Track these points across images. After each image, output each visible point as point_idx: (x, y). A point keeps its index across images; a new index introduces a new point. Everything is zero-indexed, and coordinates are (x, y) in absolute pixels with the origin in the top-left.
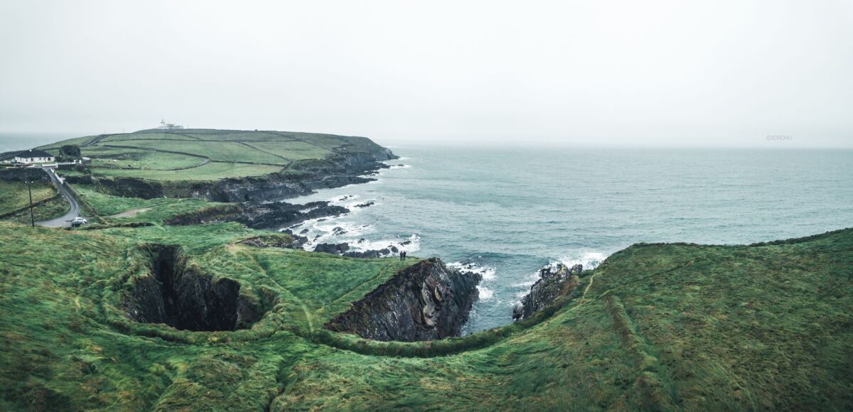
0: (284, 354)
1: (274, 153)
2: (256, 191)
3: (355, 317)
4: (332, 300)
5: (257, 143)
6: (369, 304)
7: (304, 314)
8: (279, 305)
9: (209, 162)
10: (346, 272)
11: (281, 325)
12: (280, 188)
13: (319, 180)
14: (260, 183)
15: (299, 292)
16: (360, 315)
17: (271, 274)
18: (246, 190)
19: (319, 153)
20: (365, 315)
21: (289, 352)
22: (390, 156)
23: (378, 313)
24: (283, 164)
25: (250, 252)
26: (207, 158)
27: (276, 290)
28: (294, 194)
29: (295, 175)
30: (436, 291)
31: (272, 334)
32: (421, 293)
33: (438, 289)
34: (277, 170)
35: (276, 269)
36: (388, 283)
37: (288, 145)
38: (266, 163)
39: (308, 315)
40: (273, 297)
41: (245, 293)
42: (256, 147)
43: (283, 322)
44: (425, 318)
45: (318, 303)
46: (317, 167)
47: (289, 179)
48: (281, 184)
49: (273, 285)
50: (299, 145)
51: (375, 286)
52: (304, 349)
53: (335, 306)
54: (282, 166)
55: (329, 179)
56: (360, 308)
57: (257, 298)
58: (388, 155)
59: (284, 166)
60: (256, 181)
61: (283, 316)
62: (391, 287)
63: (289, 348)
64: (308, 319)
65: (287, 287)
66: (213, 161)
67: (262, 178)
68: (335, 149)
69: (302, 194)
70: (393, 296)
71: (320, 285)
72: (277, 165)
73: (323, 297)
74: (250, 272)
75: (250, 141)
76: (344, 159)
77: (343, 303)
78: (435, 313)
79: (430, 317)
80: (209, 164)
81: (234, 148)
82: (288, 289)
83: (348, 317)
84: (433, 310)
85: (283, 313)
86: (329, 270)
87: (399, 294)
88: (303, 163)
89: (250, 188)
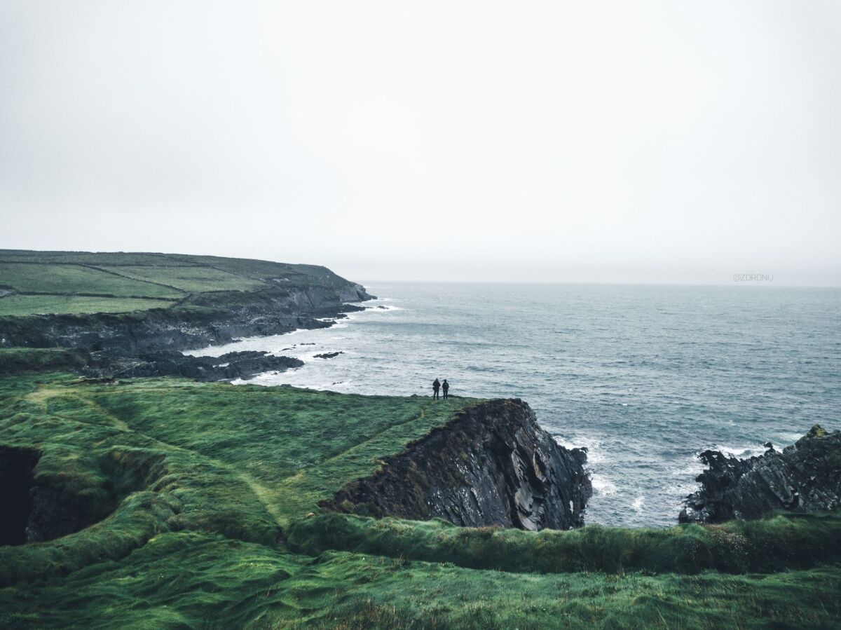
0: (188, 600)
1: (156, 281)
2: (118, 338)
3: (397, 489)
4: (323, 458)
5: (122, 268)
6: (422, 464)
7: (248, 489)
8: (167, 477)
9: (13, 294)
10: (342, 412)
11: (173, 518)
12: (170, 334)
13: (244, 323)
14: (129, 323)
15: (227, 450)
16: (405, 484)
17: (145, 425)
18: (97, 336)
19: (241, 284)
20: (417, 488)
21: (208, 587)
22: (363, 296)
23: (443, 487)
24: (174, 297)
25: (87, 394)
26: (7, 288)
27: (155, 450)
28: (198, 343)
29: (198, 313)
30: (534, 460)
31: (133, 545)
32: (509, 460)
33: (538, 458)
34: (164, 305)
35: (158, 415)
36: (450, 425)
37: (182, 272)
38: (141, 295)
39: (261, 491)
40: (146, 466)
41: (56, 469)
42: (122, 273)
43: (176, 511)
44: (520, 515)
45: (283, 465)
46: (240, 304)
47: (188, 320)
48: (171, 328)
49: (148, 444)
50: (204, 273)
51: (425, 431)
52: (274, 569)
53: (333, 468)
54: (173, 300)
55: (262, 321)
56: (403, 471)
57: (94, 477)
58: (358, 293)
59: (177, 300)
60: (119, 321)
61: (180, 497)
62: (459, 435)
63: (211, 574)
64: (265, 499)
65: (190, 444)
66: (21, 293)
67: (132, 315)
68: (268, 279)
69: (213, 344)
70: (465, 456)
71: (282, 434)
72: (164, 299)
73: (295, 454)
74: (79, 428)
75: (108, 265)
76: (287, 295)
77: (357, 461)
78: (535, 508)
79: (527, 514)
80: (12, 297)
81: (75, 274)
82: (192, 448)
83: (381, 489)
84: (531, 500)
85: (179, 491)
86: (298, 409)
87: (475, 453)
88: (213, 297)
89: (105, 333)
